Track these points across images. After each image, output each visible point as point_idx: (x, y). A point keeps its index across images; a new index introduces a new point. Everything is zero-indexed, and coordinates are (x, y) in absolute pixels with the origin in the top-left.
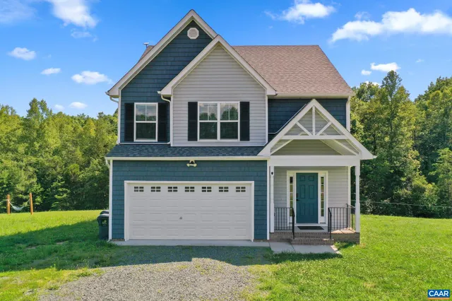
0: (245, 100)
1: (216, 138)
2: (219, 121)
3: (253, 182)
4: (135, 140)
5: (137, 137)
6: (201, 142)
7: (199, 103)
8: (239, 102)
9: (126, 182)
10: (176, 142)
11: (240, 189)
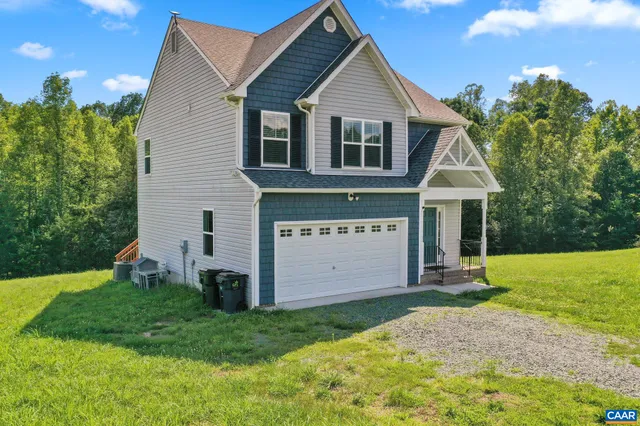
0: (389, 120)
1: (359, 165)
2: (363, 144)
3: (407, 218)
4: (262, 165)
5: (265, 161)
6: (346, 170)
7: (343, 118)
8: (382, 122)
9: (276, 223)
10: (318, 168)
11: (392, 228)
